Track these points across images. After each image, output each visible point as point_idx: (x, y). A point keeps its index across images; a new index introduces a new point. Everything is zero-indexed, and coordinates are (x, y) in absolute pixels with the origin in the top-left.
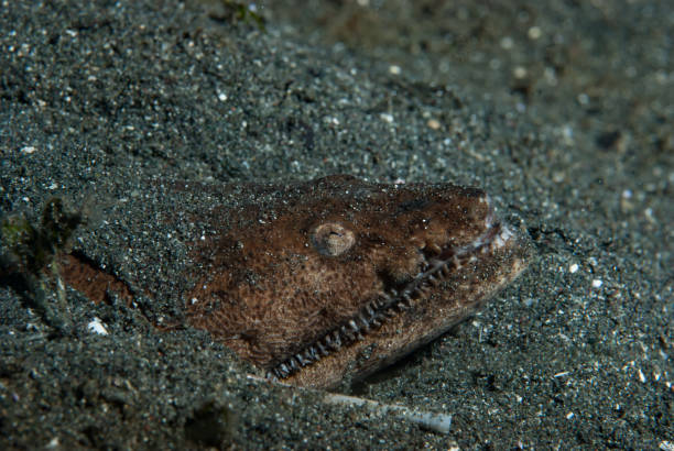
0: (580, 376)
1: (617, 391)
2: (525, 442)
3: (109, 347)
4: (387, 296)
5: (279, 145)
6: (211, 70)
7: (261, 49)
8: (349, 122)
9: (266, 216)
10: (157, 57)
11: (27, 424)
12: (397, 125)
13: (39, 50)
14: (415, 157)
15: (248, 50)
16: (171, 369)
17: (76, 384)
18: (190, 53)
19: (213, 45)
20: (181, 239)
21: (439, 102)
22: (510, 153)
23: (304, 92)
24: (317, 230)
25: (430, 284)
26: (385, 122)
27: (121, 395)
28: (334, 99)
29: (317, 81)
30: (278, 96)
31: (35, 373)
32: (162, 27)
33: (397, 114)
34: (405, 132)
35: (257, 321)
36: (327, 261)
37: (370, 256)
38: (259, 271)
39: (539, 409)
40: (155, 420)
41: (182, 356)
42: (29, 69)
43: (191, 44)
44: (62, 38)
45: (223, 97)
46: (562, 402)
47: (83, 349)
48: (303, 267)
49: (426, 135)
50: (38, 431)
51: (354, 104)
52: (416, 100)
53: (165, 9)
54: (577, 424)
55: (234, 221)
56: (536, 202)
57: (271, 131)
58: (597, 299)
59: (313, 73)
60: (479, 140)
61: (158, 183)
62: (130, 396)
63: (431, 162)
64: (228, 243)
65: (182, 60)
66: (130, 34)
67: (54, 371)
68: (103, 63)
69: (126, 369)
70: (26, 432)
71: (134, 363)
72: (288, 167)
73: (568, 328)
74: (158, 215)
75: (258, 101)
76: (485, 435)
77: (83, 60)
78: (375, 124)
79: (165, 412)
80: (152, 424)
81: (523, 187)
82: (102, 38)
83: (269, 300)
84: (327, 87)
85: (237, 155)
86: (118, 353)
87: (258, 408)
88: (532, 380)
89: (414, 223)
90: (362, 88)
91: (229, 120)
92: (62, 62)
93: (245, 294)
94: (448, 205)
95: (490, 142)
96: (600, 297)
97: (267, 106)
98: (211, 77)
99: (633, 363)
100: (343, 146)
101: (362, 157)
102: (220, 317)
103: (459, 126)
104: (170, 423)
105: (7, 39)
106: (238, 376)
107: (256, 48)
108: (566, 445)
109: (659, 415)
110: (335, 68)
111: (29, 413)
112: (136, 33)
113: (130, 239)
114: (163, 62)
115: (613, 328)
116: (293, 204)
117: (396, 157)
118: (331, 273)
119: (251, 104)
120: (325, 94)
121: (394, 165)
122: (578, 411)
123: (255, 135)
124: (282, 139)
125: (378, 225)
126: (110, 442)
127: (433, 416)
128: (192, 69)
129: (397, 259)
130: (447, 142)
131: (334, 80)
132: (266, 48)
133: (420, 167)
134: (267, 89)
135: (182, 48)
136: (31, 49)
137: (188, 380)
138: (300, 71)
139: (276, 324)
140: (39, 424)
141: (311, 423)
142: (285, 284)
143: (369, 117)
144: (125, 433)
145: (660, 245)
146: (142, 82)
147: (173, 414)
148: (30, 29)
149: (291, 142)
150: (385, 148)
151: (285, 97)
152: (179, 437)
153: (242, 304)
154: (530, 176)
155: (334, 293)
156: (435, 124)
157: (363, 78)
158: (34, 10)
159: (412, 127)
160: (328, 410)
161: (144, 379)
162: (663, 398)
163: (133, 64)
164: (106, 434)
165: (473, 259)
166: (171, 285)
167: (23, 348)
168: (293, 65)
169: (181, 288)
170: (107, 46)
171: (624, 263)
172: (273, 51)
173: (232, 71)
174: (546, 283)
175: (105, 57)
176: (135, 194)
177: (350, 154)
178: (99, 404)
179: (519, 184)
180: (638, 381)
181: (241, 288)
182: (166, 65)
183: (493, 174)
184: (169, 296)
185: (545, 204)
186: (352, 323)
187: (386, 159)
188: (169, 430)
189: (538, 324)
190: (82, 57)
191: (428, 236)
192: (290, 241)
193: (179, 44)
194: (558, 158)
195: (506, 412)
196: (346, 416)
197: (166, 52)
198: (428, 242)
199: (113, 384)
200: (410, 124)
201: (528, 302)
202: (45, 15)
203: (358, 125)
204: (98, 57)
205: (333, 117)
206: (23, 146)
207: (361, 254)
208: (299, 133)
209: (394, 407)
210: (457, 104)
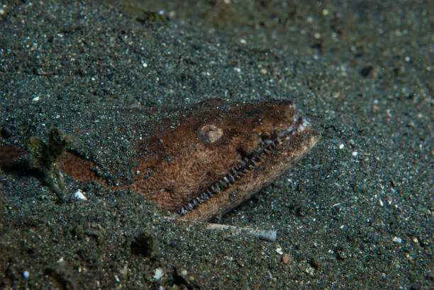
0: (347, 205)
1: (367, 211)
2: (318, 242)
3: (88, 207)
4: (243, 163)
5: (178, 89)
6: (138, 50)
7: (166, 36)
8: (216, 74)
9: (174, 124)
10: (108, 46)
11: (47, 251)
12: (242, 73)
13: (43, 46)
14: (254, 91)
15: (158, 37)
16: (123, 216)
17: (71, 228)
18: (126, 42)
19: (138, 37)
20: (129, 139)
21: (267, 58)
22: (308, 84)
23: (189, 59)
24: (202, 129)
25: (266, 153)
26: (236, 72)
27: (96, 232)
28: (207, 61)
29: (198, 52)
30: (175, 62)
31: (49, 223)
32: (110, 29)
33: (243, 67)
34: (247, 77)
35: (173, 181)
36: (209, 146)
37: (232, 141)
38: (172, 154)
39: (325, 225)
40: (115, 244)
41: (129, 209)
42: (38, 57)
43: (126, 37)
44: (55, 39)
45: (145, 65)
46: (337, 220)
47: (74, 209)
48: (196, 150)
49: (259, 77)
50: (53, 254)
51: (218, 64)
52: (254, 58)
53: (111, 18)
54: (346, 231)
55: (157, 128)
56: (321, 111)
57: (173, 82)
58: (355, 162)
59: (195, 47)
60: (290, 78)
61: (115, 110)
62: (101, 232)
63: (262, 92)
64: (155, 140)
65: (121, 46)
66: (92, 34)
67: (59, 221)
68: (78, 51)
69: (98, 218)
70: (46, 255)
71: (102, 215)
72: (183, 101)
73: (339, 180)
74: (116, 128)
75: (164, 66)
76: (295, 241)
77: (67, 50)
78: (231, 75)
79: (120, 240)
80: (113, 247)
81: (314, 103)
82: (77, 37)
83: (178, 169)
84: (203, 55)
85: (154, 96)
86: (93, 210)
87: (170, 234)
88: (320, 209)
89: (254, 122)
90: (223, 54)
91: (149, 78)
92: (56, 52)
93: (165, 167)
94: (273, 111)
95: (296, 79)
96: (357, 161)
97: (170, 68)
98: (138, 54)
99: (376, 196)
100: (213, 87)
101: (224, 93)
102: (153, 180)
103: (278, 71)
104: (123, 245)
105: (25, 41)
106: (159, 218)
107: (163, 36)
108: (341, 243)
109: (392, 223)
110: (208, 43)
111: (47, 245)
112: (95, 33)
113: (101, 142)
114: (111, 48)
115: (364, 177)
116: (188, 117)
117: (243, 92)
118: (211, 152)
119: (161, 68)
120: (202, 59)
121: (241, 96)
122: (346, 224)
123: (164, 85)
124: (179, 86)
125: (235, 124)
126: (91, 258)
127: (266, 232)
128: (127, 51)
129: (247, 142)
130: (271, 81)
131: (207, 50)
132: (169, 36)
133: (256, 96)
134: (169, 59)
135: (121, 39)
136: (38, 46)
137: (132, 222)
138: (188, 47)
139: (183, 182)
140: (53, 250)
141: (200, 240)
142: (187, 160)
143: (227, 70)
144: (99, 252)
145: (394, 129)
146: (100, 59)
147: (124, 240)
148: (37, 35)
149: (184, 87)
150: (236, 87)
151: (179, 62)
152: (128, 252)
153: (164, 172)
154: (319, 96)
155: (214, 163)
156: (264, 71)
157: (223, 48)
158: (39, 24)
159: (252, 74)
160: (209, 233)
161: (108, 223)
162: (394, 214)
163: (94, 50)
164: (89, 253)
165: (288, 138)
166: (125, 165)
167: (42, 211)
168: (184, 44)
169: (130, 165)
170: (80, 41)
171: (371, 141)
172: (173, 37)
173: (150, 50)
174: (327, 156)
175: (79, 48)
176: (102, 117)
177: (217, 91)
178: (84, 237)
179: (312, 101)
180: (379, 206)
181: (163, 163)
182: (113, 49)
183: (297, 97)
184: (124, 171)
185: (327, 112)
186: (225, 178)
187: (238, 92)
188: (123, 249)
189: (323, 178)
190: (66, 48)
191: (263, 128)
192: (188, 137)
193: (119, 37)
194: (337, 84)
195: (307, 227)
196: (219, 235)
197: (113, 42)
198: (263, 132)
199: (91, 227)
200: (251, 72)
201: (317, 166)
202: (45, 26)
203: (221, 75)
204: (75, 48)
205: (206, 72)
206: (33, 97)
207: (227, 141)
208: (188, 82)
209: (245, 229)
210: (277, 59)
